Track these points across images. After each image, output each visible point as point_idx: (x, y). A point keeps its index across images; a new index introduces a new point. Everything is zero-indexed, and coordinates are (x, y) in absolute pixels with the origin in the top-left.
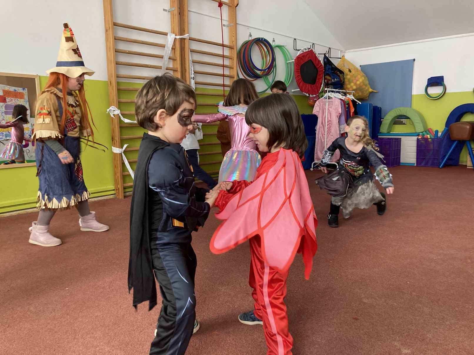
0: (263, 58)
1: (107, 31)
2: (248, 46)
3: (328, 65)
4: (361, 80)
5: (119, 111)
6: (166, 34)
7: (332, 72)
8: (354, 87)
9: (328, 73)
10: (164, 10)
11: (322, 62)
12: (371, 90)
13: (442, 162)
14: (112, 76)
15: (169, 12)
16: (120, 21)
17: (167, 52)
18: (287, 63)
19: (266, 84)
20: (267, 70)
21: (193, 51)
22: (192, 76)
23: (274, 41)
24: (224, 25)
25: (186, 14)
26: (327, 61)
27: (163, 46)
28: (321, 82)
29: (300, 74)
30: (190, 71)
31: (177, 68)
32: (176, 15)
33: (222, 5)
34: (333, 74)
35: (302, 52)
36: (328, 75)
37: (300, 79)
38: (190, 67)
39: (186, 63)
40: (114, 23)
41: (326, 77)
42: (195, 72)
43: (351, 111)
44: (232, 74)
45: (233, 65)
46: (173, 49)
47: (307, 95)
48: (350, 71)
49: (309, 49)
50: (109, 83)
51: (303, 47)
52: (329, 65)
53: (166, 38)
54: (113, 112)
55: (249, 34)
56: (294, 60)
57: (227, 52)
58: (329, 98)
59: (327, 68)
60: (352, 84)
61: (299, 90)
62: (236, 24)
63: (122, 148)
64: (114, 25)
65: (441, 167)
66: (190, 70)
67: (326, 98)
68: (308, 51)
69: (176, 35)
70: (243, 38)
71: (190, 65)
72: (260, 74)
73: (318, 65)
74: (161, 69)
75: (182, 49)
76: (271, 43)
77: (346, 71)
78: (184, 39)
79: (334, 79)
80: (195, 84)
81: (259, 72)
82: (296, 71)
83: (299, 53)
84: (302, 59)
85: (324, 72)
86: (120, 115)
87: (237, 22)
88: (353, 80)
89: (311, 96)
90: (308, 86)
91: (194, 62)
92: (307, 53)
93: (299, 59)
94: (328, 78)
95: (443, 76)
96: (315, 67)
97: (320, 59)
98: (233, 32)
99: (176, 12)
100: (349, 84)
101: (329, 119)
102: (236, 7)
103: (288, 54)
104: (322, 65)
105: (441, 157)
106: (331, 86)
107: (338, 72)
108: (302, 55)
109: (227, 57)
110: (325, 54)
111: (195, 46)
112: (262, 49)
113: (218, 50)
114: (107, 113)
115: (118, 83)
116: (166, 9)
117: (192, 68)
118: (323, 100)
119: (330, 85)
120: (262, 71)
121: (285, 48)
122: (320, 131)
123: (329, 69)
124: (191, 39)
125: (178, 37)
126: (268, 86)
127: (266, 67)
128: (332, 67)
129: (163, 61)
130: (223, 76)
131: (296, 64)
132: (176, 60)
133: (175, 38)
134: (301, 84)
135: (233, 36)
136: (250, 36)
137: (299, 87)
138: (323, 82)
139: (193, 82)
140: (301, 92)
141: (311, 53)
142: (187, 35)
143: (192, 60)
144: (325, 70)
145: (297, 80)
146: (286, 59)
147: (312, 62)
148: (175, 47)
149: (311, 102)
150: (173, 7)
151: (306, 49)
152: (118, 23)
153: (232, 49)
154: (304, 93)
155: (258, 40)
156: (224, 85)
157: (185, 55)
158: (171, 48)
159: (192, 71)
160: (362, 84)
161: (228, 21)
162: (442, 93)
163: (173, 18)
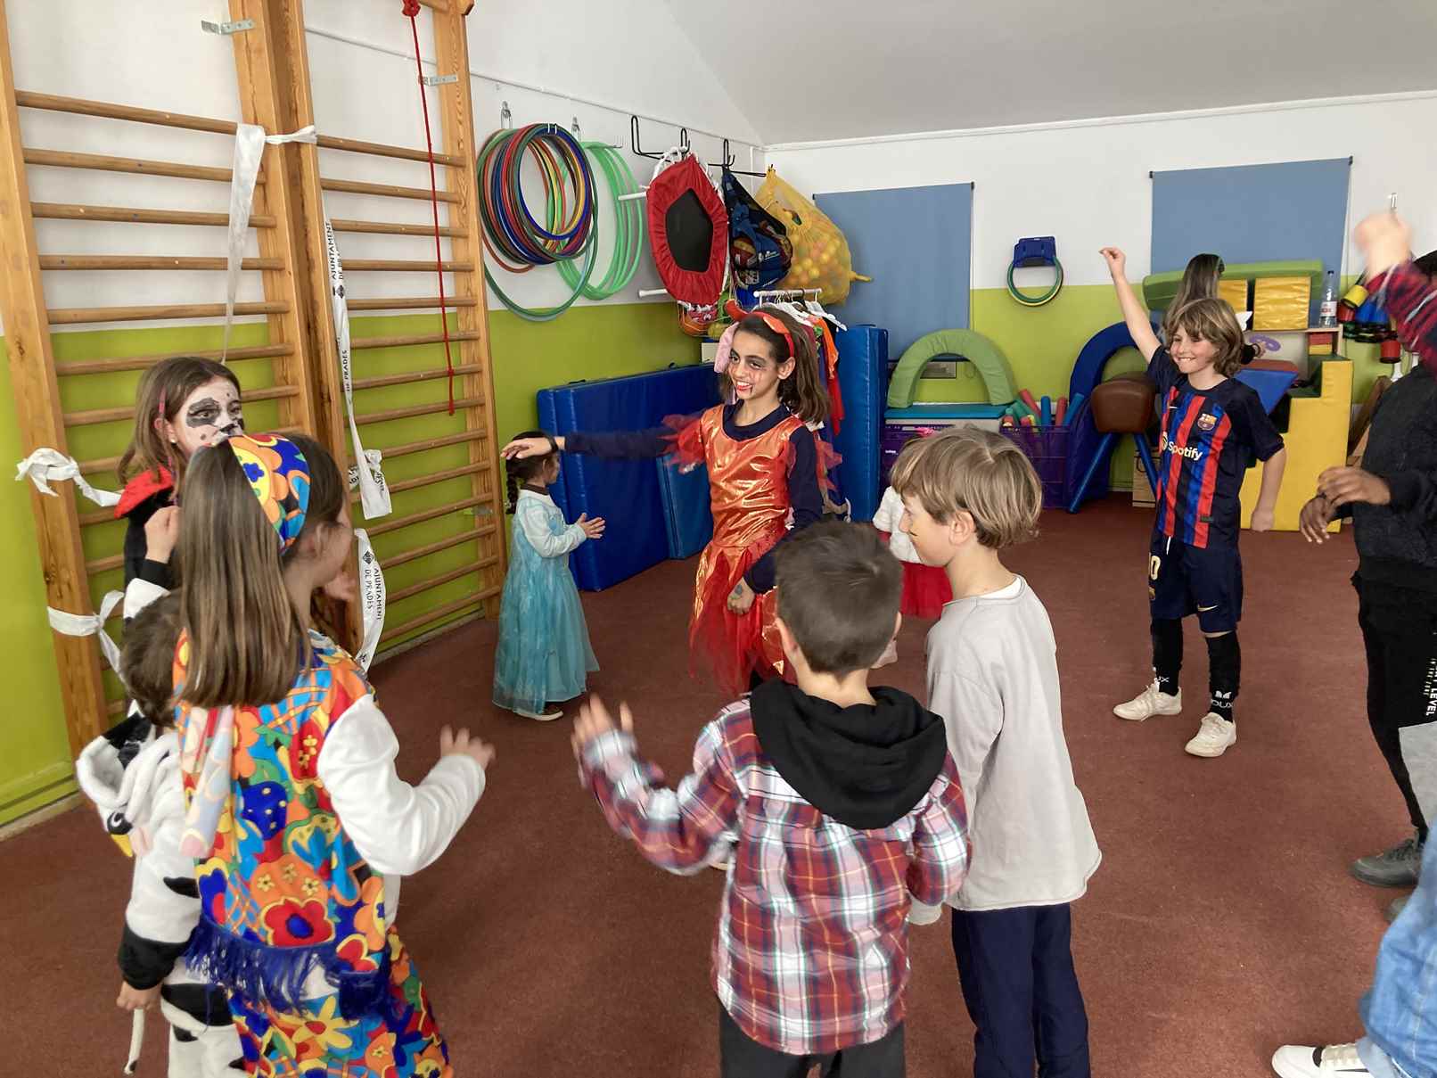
0: (549, 190)
2: (506, 152)
3: (736, 202)
4: (832, 249)
5: (74, 464)
6: (228, 130)
7: (754, 229)
8: (815, 273)
9: (741, 233)
10: (207, 26)
11: (720, 193)
12: (853, 275)
13: (1074, 496)
14: (27, 324)
15: (224, 33)
17: (239, 201)
18: (620, 202)
19: (565, 278)
20: (567, 240)
21: (331, 187)
22: (337, 283)
24: (429, 81)
25: (295, 44)
26: (736, 193)
27: (224, 177)
28: (722, 262)
29: (665, 241)
30: (330, 267)
31: (281, 260)
32: (260, 51)
33: (419, 8)
34: (760, 236)
35: (666, 166)
36: (742, 236)
37: (667, 256)
38: (329, 251)
39: (311, 235)
40: (16, 94)
41: (738, 243)
42: (347, 267)
44: (463, 259)
45: (465, 226)
46: (262, 185)
47: (690, 307)
48: (796, 218)
49: (686, 153)
50: (16, 352)
51: (665, 144)
52: (743, 203)
53: (234, 143)
54: (46, 473)
55: (501, 107)
56: (644, 194)
57: (444, 182)
59: (736, 214)
60: (808, 263)
61: (665, 291)
62: (468, 73)
63: (98, 611)
64: (17, 103)
65: (1071, 510)
66: (329, 260)
68: (683, 162)
69: (268, 133)
70: (487, 124)
71: (328, 241)
72: (549, 250)
73: (710, 204)
74: (226, 269)
75: (295, 180)
77: (786, 218)
78: (298, 144)
79: (764, 253)
80: (349, 309)
82: (653, 231)
83: (658, 168)
84: (667, 189)
85: (730, 227)
86: (79, 480)
87: (470, 70)
88: (810, 249)
89: (700, 309)
90: (691, 277)
91: (339, 228)
92: (681, 169)
93: (660, 187)
94: (745, 247)
95: (1053, 238)
96: (704, 212)
97: (715, 185)
98: (460, 108)
99: (260, 38)
100: (799, 262)
102: (463, 15)
104: (721, 205)
105: (1071, 483)
106: (752, 273)
107: (770, 228)
108: (667, 177)
109: (446, 199)
110: (724, 166)
111: (333, 167)
114: (18, 478)
115: (54, 342)
116: (213, 21)
117: (336, 252)
119: (749, 269)
120: (553, 241)
121: (618, 156)
123: (743, 216)
124: (324, 143)
125: (278, 139)
126: (574, 289)
127: (569, 226)
128: (750, 210)
129: (233, 236)
130: (439, 268)
131: (652, 207)
132: (273, 227)
133: (267, 144)
134: (671, 275)
135: (461, 123)
136: (506, 117)
137: (666, 284)
138: (728, 261)
139: (340, 304)
140: (673, 300)
141: (689, 165)
142: (307, 130)
143: (331, 220)
144: (730, 220)
145: (659, 261)
146: (615, 189)
147: (695, 196)
148: (267, 177)
149: (691, 324)
150: (244, 19)
151: (676, 153)
152: (31, 95)
153: (460, 170)
154: (680, 302)
155: (542, 131)
156: (442, 303)
157: (303, 206)
158: (253, 185)
159: (336, 263)
160: (836, 262)
161: (435, 65)
162: (1054, 288)
163: (250, 62)
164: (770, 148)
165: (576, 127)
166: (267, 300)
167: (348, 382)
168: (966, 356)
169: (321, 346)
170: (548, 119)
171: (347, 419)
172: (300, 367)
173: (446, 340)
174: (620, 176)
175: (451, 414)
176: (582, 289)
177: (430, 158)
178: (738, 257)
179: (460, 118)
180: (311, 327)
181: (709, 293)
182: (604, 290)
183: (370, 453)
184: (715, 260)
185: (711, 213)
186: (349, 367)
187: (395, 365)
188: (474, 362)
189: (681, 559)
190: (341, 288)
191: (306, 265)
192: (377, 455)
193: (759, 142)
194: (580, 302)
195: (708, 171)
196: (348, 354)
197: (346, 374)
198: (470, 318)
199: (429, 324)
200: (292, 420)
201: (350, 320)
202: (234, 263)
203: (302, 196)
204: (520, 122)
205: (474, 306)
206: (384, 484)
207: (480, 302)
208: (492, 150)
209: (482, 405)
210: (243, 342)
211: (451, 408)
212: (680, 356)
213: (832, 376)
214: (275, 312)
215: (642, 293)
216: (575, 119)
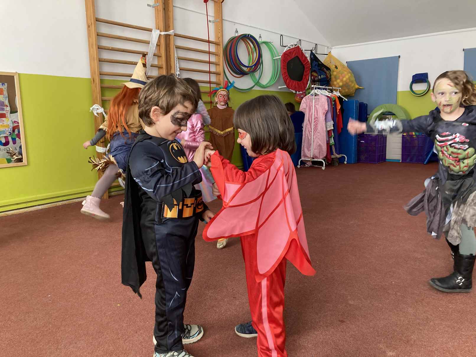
0: (249, 54)
1: (89, 27)
2: (234, 42)
3: (314, 62)
4: (347, 77)
5: (103, 109)
6: (150, 30)
7: (318, 69)
8: (341, 84)
10: (148, 5)
11: (309, 58)
12: (357, 86)
13: (426, 158)
14: (95, 74)
15: (153, 7)
16: (102, 17)
17: (151, 49)
18: (274, 60)
19: (252, 79)
20: (253, 67)
21: (178, 48)
23: (260, 37)
24: (210, 21)
25: (171, 9)
26: (314, 58)
27: (147, 43)
28: (308, 79)
29: (287, 71)
31: (162, 65)
32: (160, 11)
33: (208, 1)
34: (320, 71)
35: (289, 49)
36: (315, 71)
37: (287, 75)
38: (176, 64)
39: (171, 60)
40: (96, 18)
41: (313, 73)
42: (181, 69)
43: (338, 108)
44: (218, 71)
45: (219, 62)
46: (158, 45)
47: (294, 92)
48: (336, 67)
49: (296, 45)
50: (93, 81)
51: (290, 43)
52: (316, 61)
53: (151, 34)
54: (96, 111)
55: (235, 30)
56: (280, 57)
57: (213, 49)
58: (316, 95)
59: (314, 65)
60: (338, 81)
61: (286, 86)
62: (222, 20)
63: (106, 147)
64: (96, 21)
65: (425, 163)
66: (176, 67)
67: (313, 95)
68: (295, 48)
69: (161, 32)
70: (229, 34)
71: (176, 62)
72: (247, 71)
73: (304, 61)
75: (168, 45)
76: (257, 38)
77: (332, 67)
78: (170, 35)
79: (321, 76)
81: (245, 69)
82: (283, 68)
83: (285, 49)
84: (288, 55)
85: (311, 68)
86: (104, 113)
87: (223, 18)
88: (339, 77)
89: (298, 93)
90: (295, 83)
91: (180, 59)
92: (293, 50)
93: (286, 55)
94: (315, 74)
95: (427, 73)
96: (302, 64)
97: (307, 56)
98: (219, 28)
99: (161, 8)
100: (336, 81)
101: (316, 116)
102: (222, 3)
103: (275, 50)
104: (308, 61)
105: (425, 154)
106: (317, 83)
107: (325, 69)
108: (289, 52)
109: (213, 54)
110: (311, 51)
111: (180, 42)
112: (248, 45)
113: (204, 47)
114: (90, 111)
115: (102, 81)
116: (150, 4)
117: (178, 65)
118: (310, 97)
119: (317, 81)
120: (249, 68)
121: (271, 44)
122: (307, 128)
123: (315, 65)
124: (176, 35)
125: (163, 33)
126: (254, 83)
127: (253, 64)
128: (318, 63)
130: (210, 72)
131: (283, 61)
132: (161, 57)
133: (160, 35)
134: (288, 81)
136: (236, 33)
137: (286, 84)
138: (310, 79)
140: (289, 89)
141: (297, 49)
142: (172, 31)
143: (177, 56)
144: (311, 66)
145: (284, 76)
146: (273, 55)
147: (298, 58)
148: (160, 43)
149: (297, 98)
150: (157, 3)
151: (292, 45)
152: (100, 19)
153: (219, 46)
154: (291, 90)
155: (245, 36)
156: (210, 82)
158: (155, 45)
159: (178, 68)
160: (348, 81)
161: (214, 17)
162: (426, 90)
163: (158, 14)
168: (394, 112)
170: (247, 33)
174: (275, 54)
176: (257, 83)
177: (209, 42)
178: (312, 77)
179: (219, 31)
181: (302, 88)
182: (267, 85)
184: (304, 78)
185: (304, 64)
190: (179, 74)
191: (169, 67)
193: (329, 45)
194: (256, 88)
195: (305, 52)
199: (206, 88)
204: (240, 33)
213: (338, 113)
216: (260, 35)
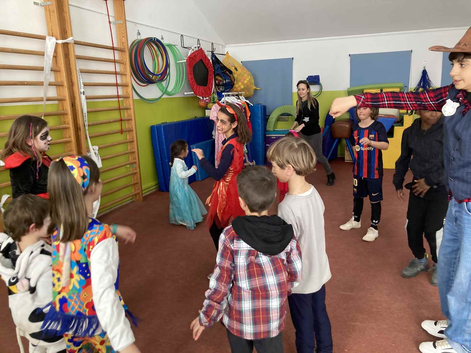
0: (154, 59)
2: (139, 47)
4: (248, 79)
6: (43, 38)
7: (222, 72)
8: (242, 87)
9: (218, 73)
10: (35, 3)
11: (211, 60)
12: (255, 87)
15: (41, 6)
17: (47, 62)
18: (177, 63)
19: (159, 88)
20: (160, 76)
21: (79, 58)
22: (82, 90)
24: (112, 23)
25: (66, 9)
26: (216, 61)
27: (42, 54)
29: (193, 76)
30: (79, 85)
31: (62, 82)
32: (54, 11)
34: (224, 75)
35: (193, 52)
36: (218, 75)
37: (193, 81)
39: (73, 74)
41: (217, 77)
42: (85, 85)
43: (248, 115)
44: (124, 82)
45: (125, 71)
46: (55, 57)
47: (201, 98)
48: (236, 69)
49: (199, 47)
51: (192, 44)
52: (218, 64)
53: (45, 43)
55: (137, 31)
56: (186, 61)
57: (118, 57)
59: (216, 68)
60: (240, 84)
61: (193, 93)
62: (125, 20)
66: (79, 82)
69: (57, 39)
70: (132, 37)
71: (78, 76)
72: (154, 79)
73: (208, 64)
74: (43, 85)
75: (67, 56)
77: (232, 69)
78: (67, 43)
79: (226, 80)
80: (86, 99)
82: (189, 73)
83: (190, 52)
84: (193, 59)
85: (214, 72)
88: (240, 80)
89: (205, 99)
90: (202, 88)
91: (82, 72)
92: (197, 53)
93: (191, 59)
94: (219, 78)
95: (319, 76)
96: (206, 67)
97: (209, 58)
98: (123, 32)
99: (54, 8)
100: (237, 83)
102: (124, 1)
103: (177, 52)
104: (211, 64)
107: (227, 72)
108: (193, 55)
109: (119, 62)
110: (212, 52)
111: (80, 51)
112: (152, 49)
116: (37, 2)
117: (81, 80)
119: (221, 86)
120: (155, 76)
121: (175, 47)
122: (220, 137)
123: (218, 68)
124: (76, 43)
125: (60, 42)
126: (162, 92)
127: (160, 71)
128: (221, 66)
129: (45, 74)
130: (117, 85)
131: (188, 65)
132: (59, 71)
133: (57, 43)
134: (195, 87)
135: (123, 37)
136: (139, 35)
137: (193, 90)
138: (214, 83)
139: (83, 97)
140: (195, 95)
141: (200, 51)
142: (71, 38)
143: (79, 69)
144: (214, 69)
145: (191, 82)
146: (176, 58)
147: (202, 61)
149: (202, 104)
150: (48, 1)
151: (196, 47)
153: (123, 53)
154: (198, 96)
155: (151, 40)
156: (118, 97)
157: (70, 64)
158: (52, 57)
159: (82, 84)
160: (249, 83)
161: (114, 17)
162: (319, 92)
163: (50, 15)
164: (227, 46)
165: (163, 38)
166: (58, 96)
167: (86, 123)
168: (291, 114)
169: (77, 112)
170: (153, 36)
171: (86, 136)
172: (70, 118)
173: (120, 109)
174: (177, 55)
175: (122, 134)
176: (165, 92)
177: (113, 49)
178: (217, 82)
179: (123, 35)
180: (73, 105)
181: (208, 93)
182: (173, 92)
183: (94, 147)
184: (209, 83)
185: (208, 67)
186: (87, 118)
187: (102, 117)
188: (129, 116)
189: (200, 181)
190: (84, 92)
191: (71, 84)
192: (97, 148)
193: (223, 44)
194: (165, 96)
195: (207, 53)
196: (86, 114)
197: (86, 120)
198: (127, 102)
199: (113, 103)
200: (67, 136)
201: (87, 103)
202: (46, 83)
203: (69, 61)
204: (143, 36)
205: (128, 98)
206: (99, 157)
207: (131, 97)
208: (134, 46)
209: (132, 131)
210: (50, 110)
211: (122, 132)
212: (198, 114)
214: (61, 100)
215: (185, 93)
216: (162, 36)
